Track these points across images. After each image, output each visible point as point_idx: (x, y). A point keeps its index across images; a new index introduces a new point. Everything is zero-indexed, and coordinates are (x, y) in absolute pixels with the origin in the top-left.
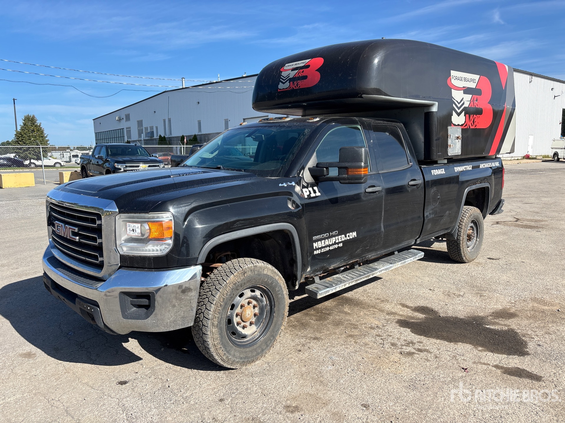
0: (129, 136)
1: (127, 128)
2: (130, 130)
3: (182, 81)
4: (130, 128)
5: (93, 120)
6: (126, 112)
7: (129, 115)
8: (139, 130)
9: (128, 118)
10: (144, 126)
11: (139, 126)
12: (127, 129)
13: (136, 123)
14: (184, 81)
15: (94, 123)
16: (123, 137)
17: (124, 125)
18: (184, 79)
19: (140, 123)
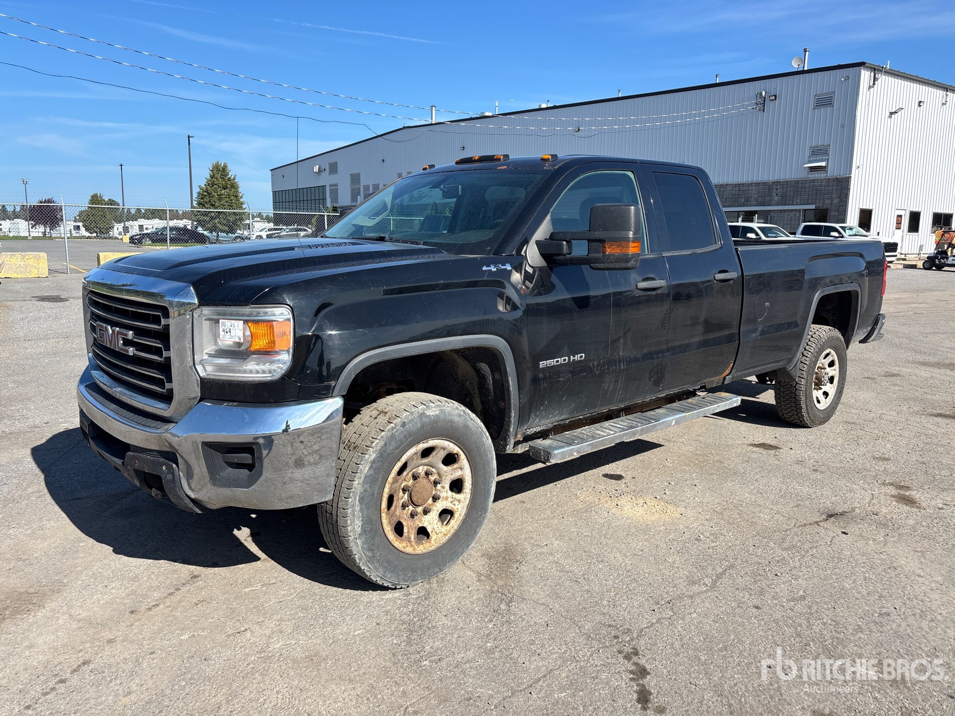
0: (335, 199)
1: (331, 186)
2: (337, 189)
3: (432, 111)
4: (336, 185)
5: (271, 170)
6: (332, 158)
7: (336, 164)
8: (353, 190)
9: (333, 168)
10: (363, 182)
11: (352, 183)
12: (332, 188)
13: (349, 178)
14: (434, 111)
15: (272, 175)
16: (324, 199)
17: (326, 180)
18: (434, 108)
19: (355, 178)
